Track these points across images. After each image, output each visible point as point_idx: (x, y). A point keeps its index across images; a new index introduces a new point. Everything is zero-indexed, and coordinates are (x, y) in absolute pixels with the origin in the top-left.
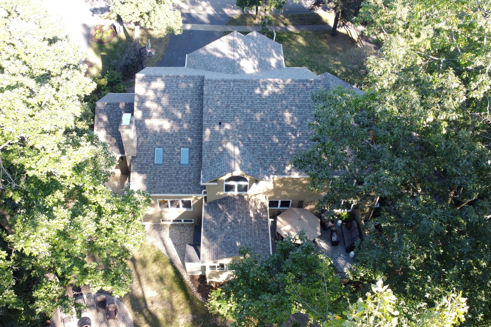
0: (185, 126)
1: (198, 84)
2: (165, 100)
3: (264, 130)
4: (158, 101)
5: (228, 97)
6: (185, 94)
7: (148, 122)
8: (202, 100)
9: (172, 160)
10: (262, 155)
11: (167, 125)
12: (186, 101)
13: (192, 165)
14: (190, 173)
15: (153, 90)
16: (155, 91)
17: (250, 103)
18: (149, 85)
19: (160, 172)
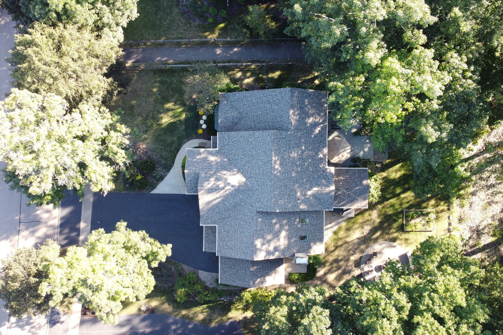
0: (285, 222)
1: (261, 216)
2: (269, 237)
3: (303, 172)
4: (269, 241)
5: (283, 195)
6: (267, 224)
7: (282, 247)
8: (271, 213)
9: (306, 229)
10: (316, 173)
11: (283, 234)
12: (271, 223)
13: (309, 216)
14: (313, 217)
15: (262, 246)
16: (263, 244)
17: (287, 180)
18: (259, 250)
19: (312, 236)
